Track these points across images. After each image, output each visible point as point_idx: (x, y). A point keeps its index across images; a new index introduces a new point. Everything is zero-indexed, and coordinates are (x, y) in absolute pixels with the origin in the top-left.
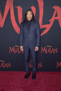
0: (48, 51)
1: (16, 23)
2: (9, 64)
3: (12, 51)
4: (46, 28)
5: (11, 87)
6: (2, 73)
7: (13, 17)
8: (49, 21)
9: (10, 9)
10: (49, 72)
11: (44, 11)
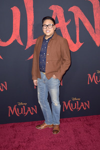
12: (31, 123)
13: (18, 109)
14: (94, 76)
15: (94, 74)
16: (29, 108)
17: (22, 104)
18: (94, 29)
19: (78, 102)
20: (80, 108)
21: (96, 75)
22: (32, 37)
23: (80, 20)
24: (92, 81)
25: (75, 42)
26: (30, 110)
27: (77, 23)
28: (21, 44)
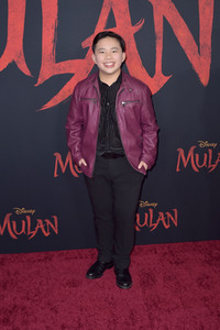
12: (43, 255)
13: (14, 223)
14: (191, 154)
15: (193, 148)
16: (40, 221)
17: (23, 211)
18: (198, 44)
19: (151, 211)
20: (156, 225)
21: (195, 152)
22: (53, 57)
23: (165, 21)
24: (185, 165)
25: (152, 73)
26: (42, 226)
27: (159, 28)
28: (27, 72)
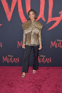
0: (58, 45)
1: (24, 16)
2: (17, 59)
3: (20, 46)
4: (56, 21)
5: (19, 82)
6: (10, 68)
7: (20, 10)
8: (60, 13)
9: (17, 1)
10: (58, 67)
11: (53, 3)
